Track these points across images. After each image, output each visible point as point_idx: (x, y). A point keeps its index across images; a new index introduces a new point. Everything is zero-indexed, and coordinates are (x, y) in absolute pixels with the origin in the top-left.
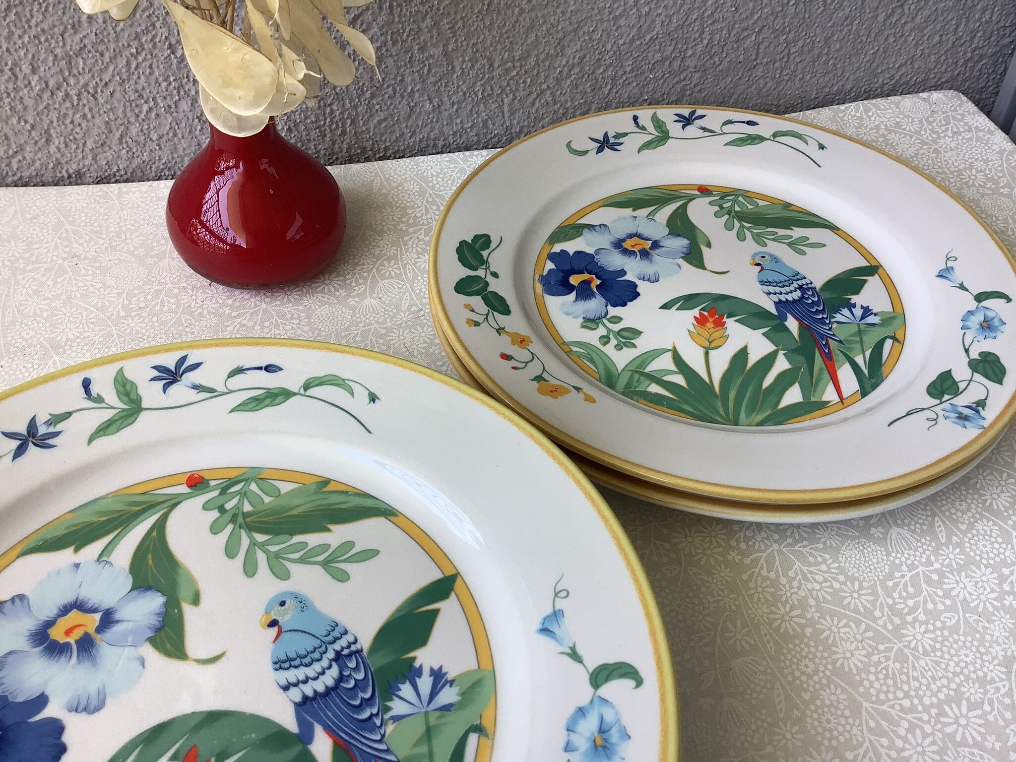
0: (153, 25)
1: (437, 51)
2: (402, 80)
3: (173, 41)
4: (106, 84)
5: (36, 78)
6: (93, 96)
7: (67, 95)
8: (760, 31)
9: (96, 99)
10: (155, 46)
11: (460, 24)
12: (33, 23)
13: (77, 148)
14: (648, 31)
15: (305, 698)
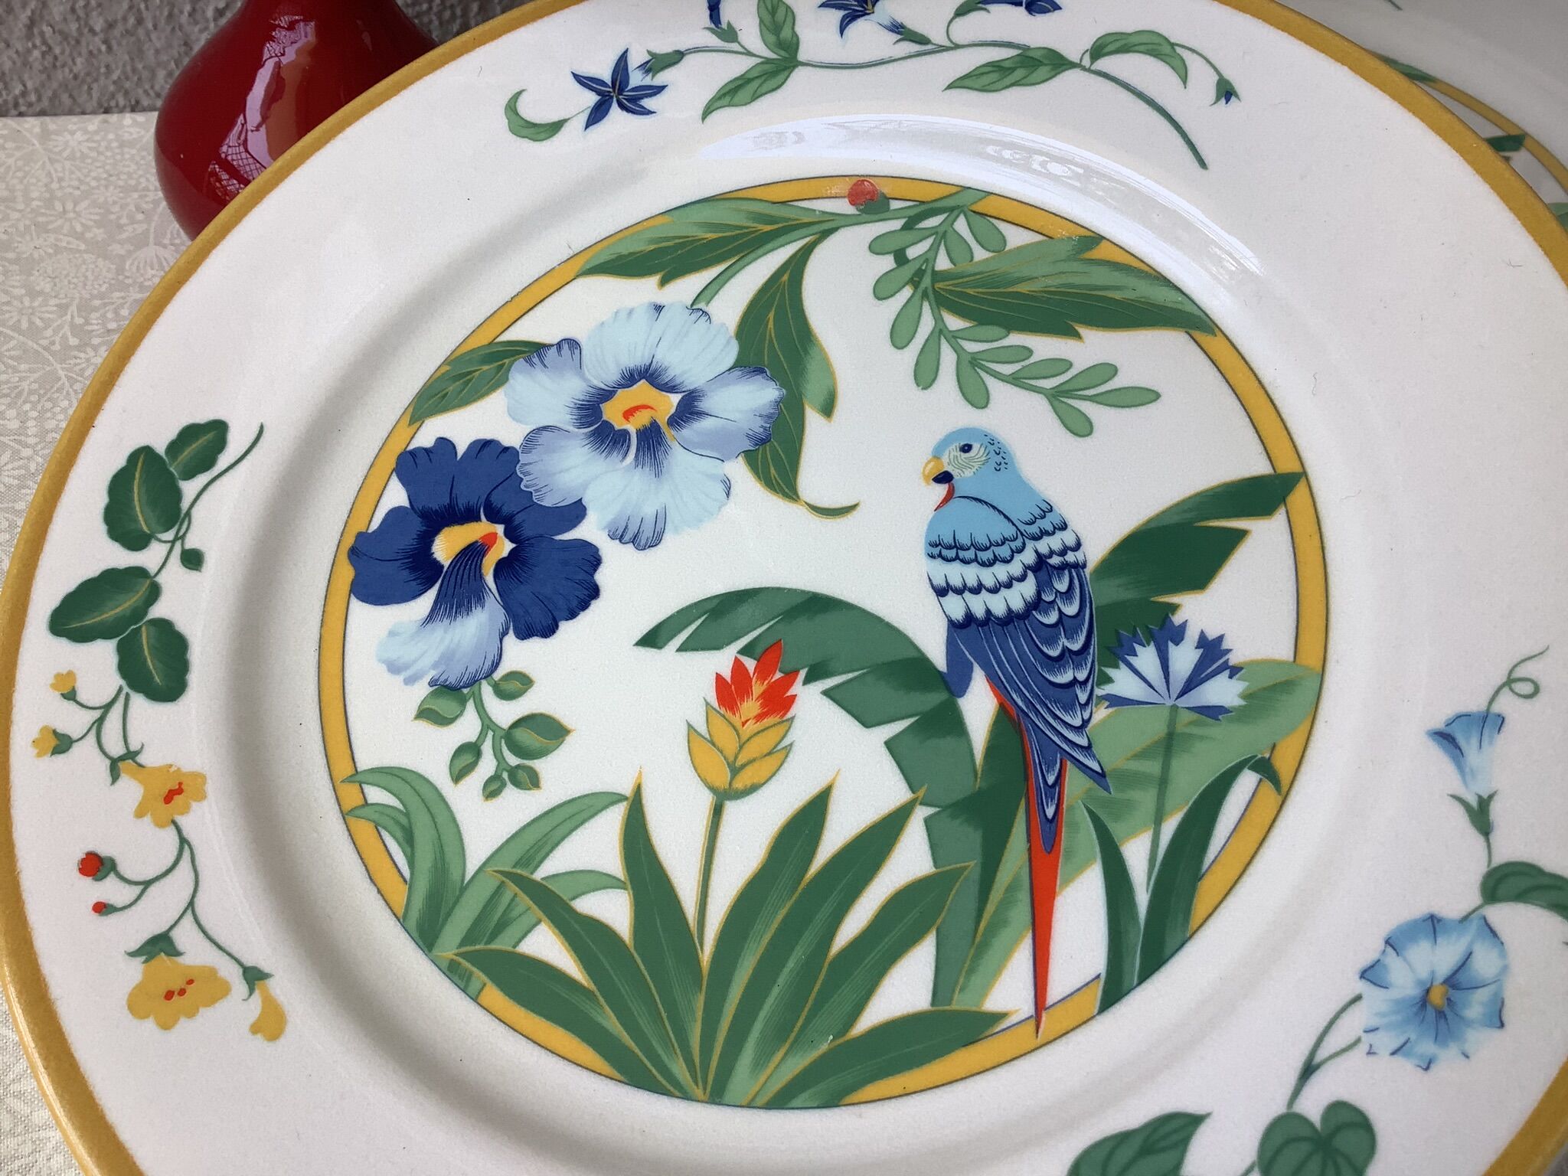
15: (969, 618)
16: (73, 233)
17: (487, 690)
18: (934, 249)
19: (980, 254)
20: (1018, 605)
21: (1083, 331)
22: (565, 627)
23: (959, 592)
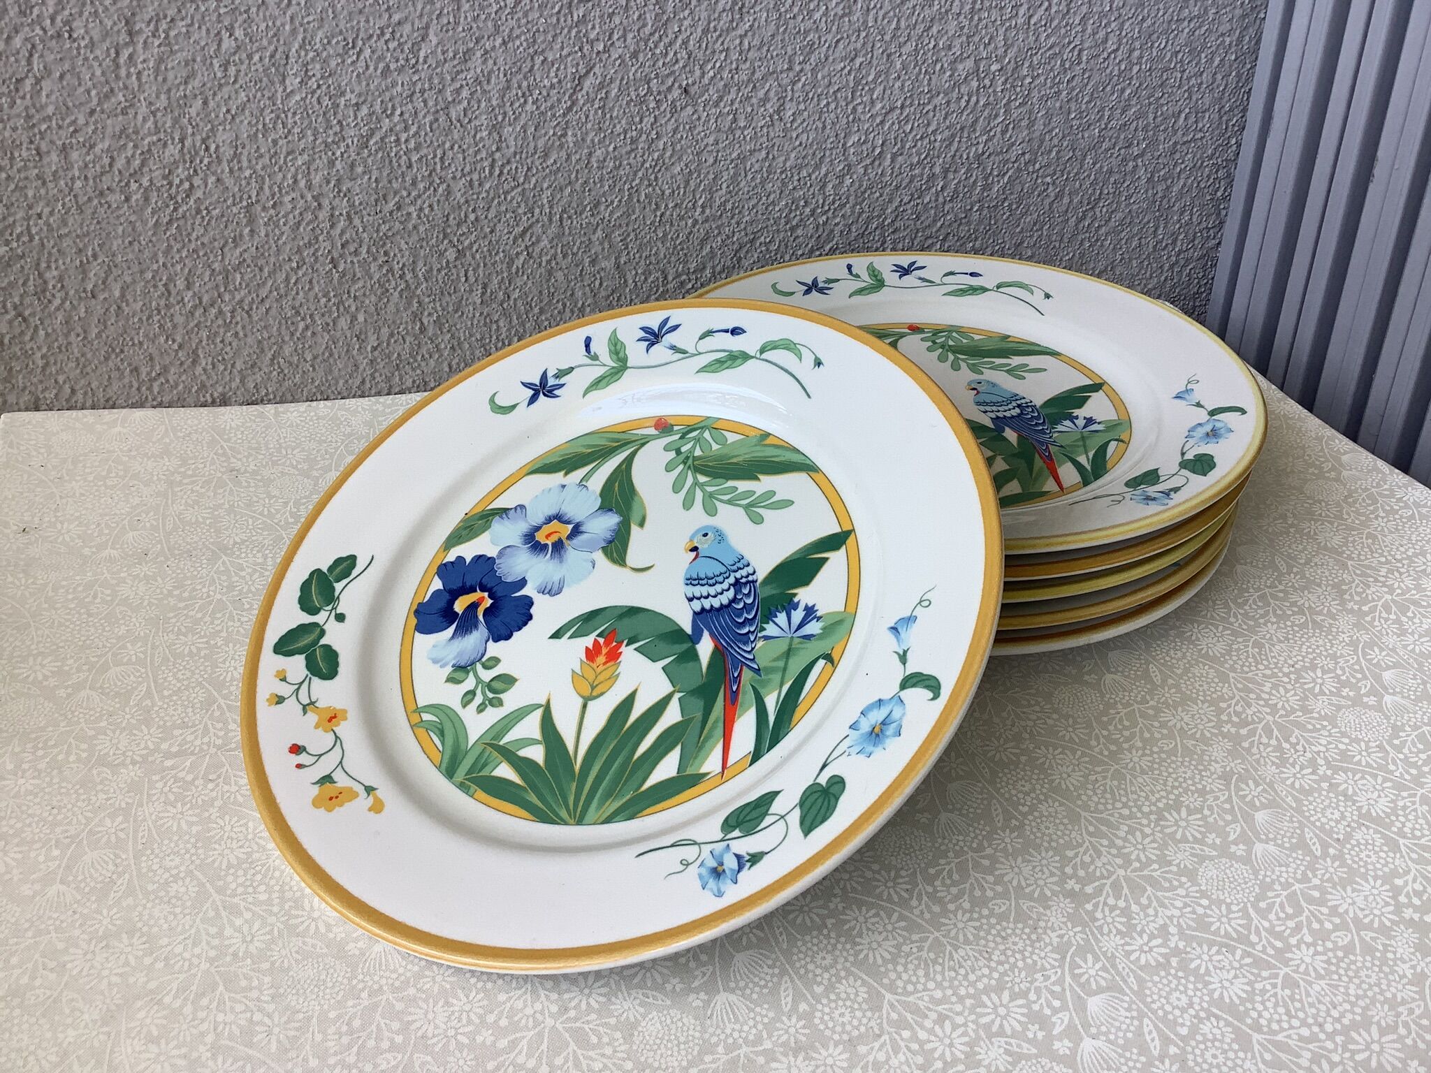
0: (317, 238)
1: (608, 264)
2: (572, 295)
3: (336, 255)
4: (262, 300)
5: (190, 293)
6: (247, 312)
7: (221, 312)
8: (944, 240)
9: (250, 316)
10: (316, 260)
11: (632, 235)
12: (194, 235)
13: (225, 369)
14: (829, 240)
15: (703, 609)
16: (292, 465)
17: (479, 666)
18: (694, 447)
19: (715, 447)
20: (725, 602)
21: (760, 477)
22: (516, 635)
23: (699, 599)
